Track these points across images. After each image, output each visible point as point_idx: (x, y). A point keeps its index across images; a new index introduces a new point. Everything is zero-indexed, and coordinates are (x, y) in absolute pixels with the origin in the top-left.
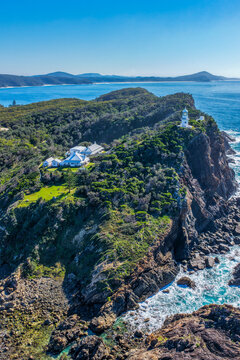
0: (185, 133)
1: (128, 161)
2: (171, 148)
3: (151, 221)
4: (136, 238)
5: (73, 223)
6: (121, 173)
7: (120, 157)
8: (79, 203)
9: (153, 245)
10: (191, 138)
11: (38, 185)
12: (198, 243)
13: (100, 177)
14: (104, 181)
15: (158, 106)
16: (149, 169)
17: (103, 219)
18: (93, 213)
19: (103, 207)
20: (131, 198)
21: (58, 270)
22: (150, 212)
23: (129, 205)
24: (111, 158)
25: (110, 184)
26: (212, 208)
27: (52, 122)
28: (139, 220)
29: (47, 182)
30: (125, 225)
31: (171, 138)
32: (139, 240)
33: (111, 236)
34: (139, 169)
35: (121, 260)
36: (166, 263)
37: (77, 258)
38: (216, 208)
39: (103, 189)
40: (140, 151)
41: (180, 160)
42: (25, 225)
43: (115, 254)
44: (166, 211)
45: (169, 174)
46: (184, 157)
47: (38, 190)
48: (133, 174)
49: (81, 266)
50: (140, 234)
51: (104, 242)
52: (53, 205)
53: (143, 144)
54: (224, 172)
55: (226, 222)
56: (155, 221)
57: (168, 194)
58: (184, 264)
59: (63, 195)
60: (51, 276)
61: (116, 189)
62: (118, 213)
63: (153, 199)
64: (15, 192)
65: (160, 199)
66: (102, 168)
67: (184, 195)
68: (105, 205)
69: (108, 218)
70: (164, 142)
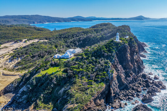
0: (117, 44)
1: (89, 56)
2: (110, 51)
3: (95, 85)
4: (86, 93)
5: (59, 85)
6: (85, 62)
7: (86, 54)
8: (63, 76)
9: (94, 96)
10: (119, 46)
11: (48, 66)
12: (119, 95)
13: (75, 64)
14: (77, 66)
15: (113, 31)
16: (98, 60)
17: (73, 83)
18: (69, 80)
19: (74, 77)
20: (87, 74)
21: (50, 106)
22: (95, 81)
23: (86, 77)
24: (82, 55)
25: (79, 67)
26: (128, 78)
27: (67, 37)
28: (89, 85)
29: (52, 65)
30: (82, 86)
31: (110, 46)
32: (88, 94)
33: (74, 92)
34: (93, 60)
35: (77, 103)
36: (100, 105)
37: (59, 101)
38: (130, 79)
39: (75, 69)
40: (95, 52)
41: (113, 56)
42: (39, 85)
43: (74, 101)
44: (103, 81)
45: (106, 63)
46: (115, 55)
47: (48, 69)
48: (90, 63)
49: (60, 105)
50: (88, 91)
51: (71, 94)
52: (52, 76)
53: (97, 49)
54: (137, 62)
55: (134, 85)
56: (96, 85)
57: (105, 72)
58: (110, 105)
59: (57, 71)
60: (47, 109)
61: (81, 69)
62: (80, 80)
63: (97, 74)
64: (38, 69)
65: (101, 75)
66: (77, 59)
67: (112, 73)
68: (75, 77)
69: (75, 83)
70: (106, 48)
